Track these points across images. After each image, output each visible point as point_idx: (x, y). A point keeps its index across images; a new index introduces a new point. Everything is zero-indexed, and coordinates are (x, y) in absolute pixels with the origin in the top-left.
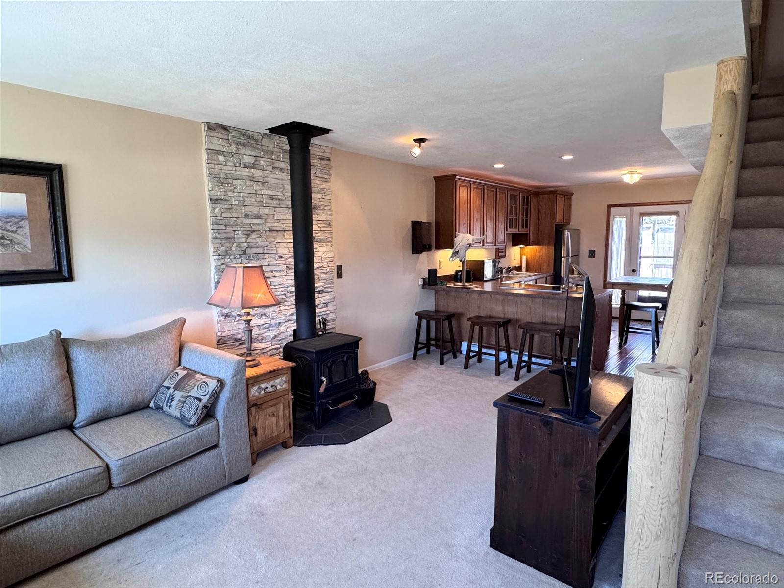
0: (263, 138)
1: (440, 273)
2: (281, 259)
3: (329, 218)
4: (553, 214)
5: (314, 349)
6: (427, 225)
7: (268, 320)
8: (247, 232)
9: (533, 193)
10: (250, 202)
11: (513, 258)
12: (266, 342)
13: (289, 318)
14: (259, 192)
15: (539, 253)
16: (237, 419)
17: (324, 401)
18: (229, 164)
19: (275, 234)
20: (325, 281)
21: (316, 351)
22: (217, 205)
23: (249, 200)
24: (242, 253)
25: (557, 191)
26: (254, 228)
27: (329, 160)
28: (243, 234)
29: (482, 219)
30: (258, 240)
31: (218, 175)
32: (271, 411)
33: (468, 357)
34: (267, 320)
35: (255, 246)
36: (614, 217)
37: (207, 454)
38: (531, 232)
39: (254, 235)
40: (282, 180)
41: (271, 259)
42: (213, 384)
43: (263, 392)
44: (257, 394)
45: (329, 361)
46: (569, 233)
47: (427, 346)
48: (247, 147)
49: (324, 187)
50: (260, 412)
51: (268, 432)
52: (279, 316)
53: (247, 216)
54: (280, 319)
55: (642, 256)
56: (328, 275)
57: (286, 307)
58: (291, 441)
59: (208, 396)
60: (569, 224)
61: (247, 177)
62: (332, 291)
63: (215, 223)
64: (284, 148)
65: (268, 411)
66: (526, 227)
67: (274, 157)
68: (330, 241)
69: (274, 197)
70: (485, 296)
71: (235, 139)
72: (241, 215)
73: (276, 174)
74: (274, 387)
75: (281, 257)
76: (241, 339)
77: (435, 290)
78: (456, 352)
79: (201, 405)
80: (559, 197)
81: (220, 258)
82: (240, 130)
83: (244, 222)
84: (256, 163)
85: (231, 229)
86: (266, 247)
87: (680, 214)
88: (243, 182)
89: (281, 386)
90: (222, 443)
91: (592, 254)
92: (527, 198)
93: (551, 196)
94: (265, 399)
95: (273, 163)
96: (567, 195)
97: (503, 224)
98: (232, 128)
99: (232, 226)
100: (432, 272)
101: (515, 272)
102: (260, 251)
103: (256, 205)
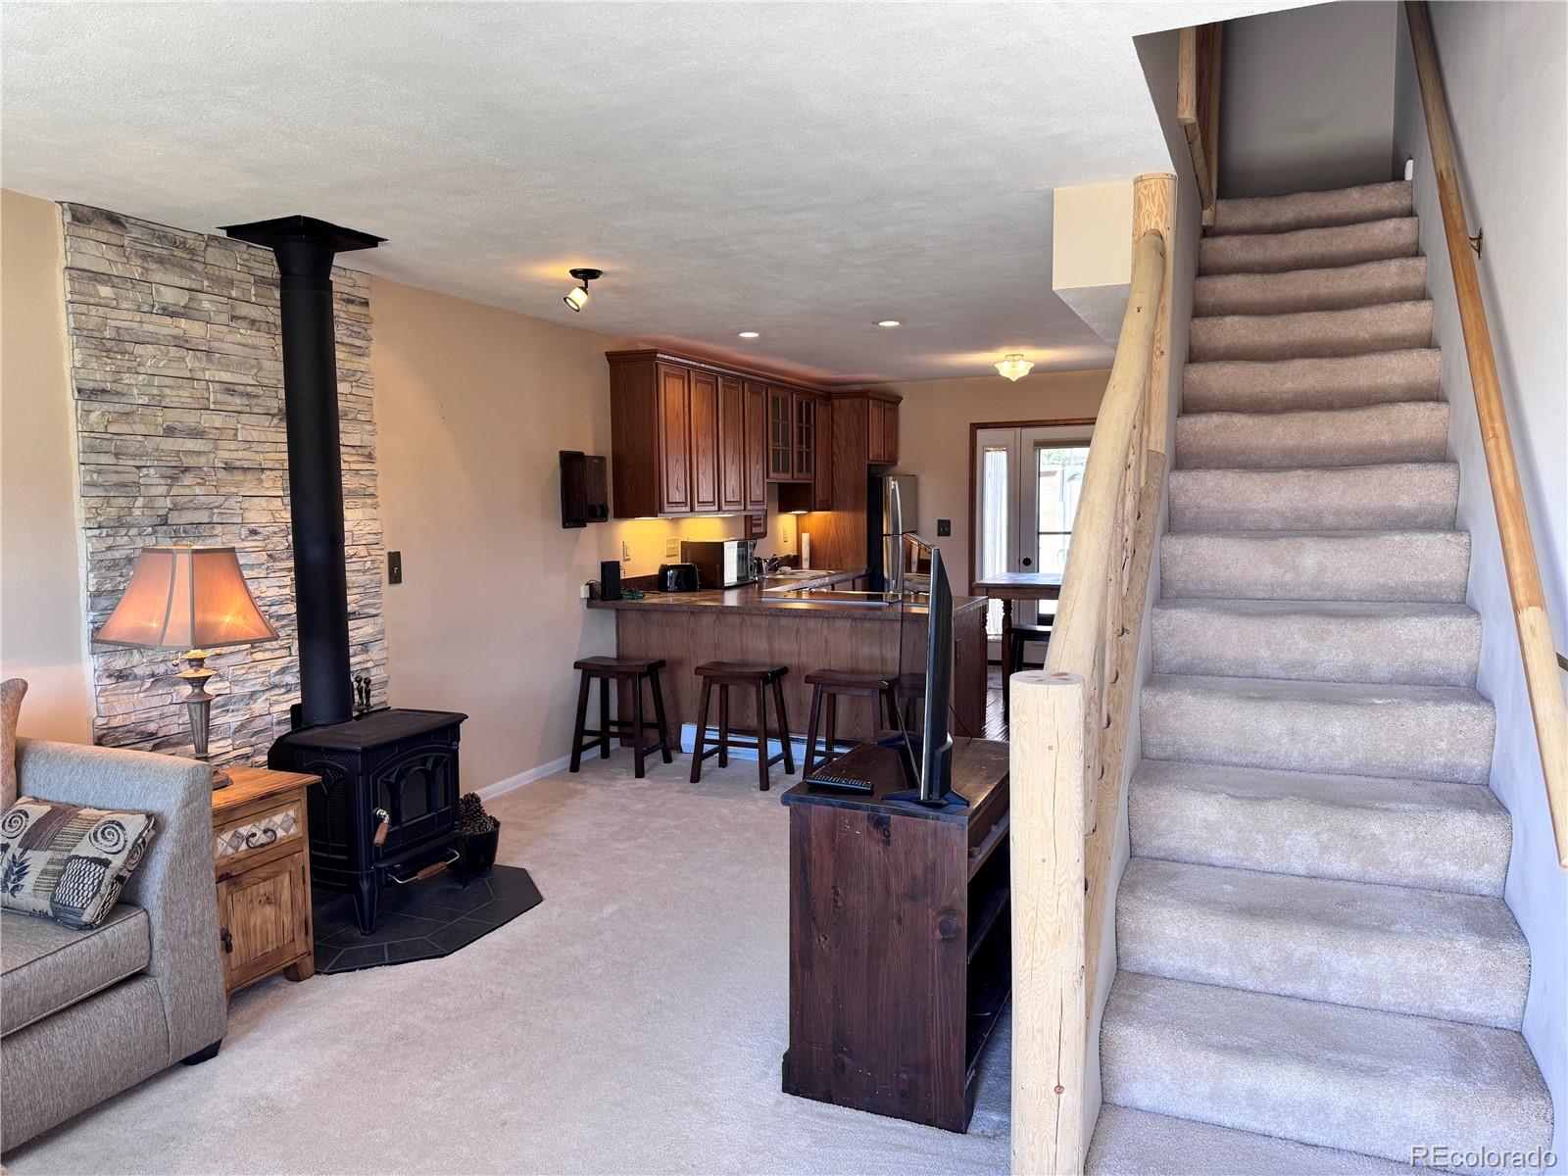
0: (207, 245)
1: (628, 572)
2: (255, 538)
3: (367, 440)
4: (861, 441)
5: (359, 743)
6: (596, 461)
7: (222, 687)
8: (170, 472)
9: (819, 396)
10: (177, 399)
11: (781, 539)
12: (219, 740)
13: (276, 680)
14: (198, 375)
15: (836, 527)
16: (193, 907)
17: (383, 865)
18: (125, 305)
19: (238, 476)
20: (362, 590)
21: (363, 749)
22: (96, 405)
23: (174, 393)
24: (158, 521)
25: (868, 392)
26: (188, 461)
27: (366, 304)
28: (161, 476)
29: (715, 449)
30: (198, 492)
31: (99, 331)
32: (262, 891)
33: (699, 756)
34: (220, 685)
35: (191, 505)
36: (985, 451)
37: (124, 991)
38: (819, 483)
39: (188, 479)
40: (255, 347)
41: (229, 536)
42: (135, 826)
43: (244, 847)
44: (230, 851)
45: (392, 773)
46: (896, 483)
47: (603, 739)
48: (168, 266)
49: (355, 366)
50: (237, 896)
51: (256, 943)
52: (250, 677)
53: (170, 432)
54: (254, 682)
55: (1041, 531)
56: (367, 577)
57: (268, 655)
58: (309, 962)
59: (126, 852)
60: (895, 463)
61: (168, 338)
62: (377, 615)
63: (89, 449)
64: (260, 273)
65: (255, 895)
66: (808, 470)
67: (234, 294)
68: (372, 495)
69: (236, 388)
70: (730, 619)
71: (139, 246)
72: (156, 429)
73: (241, 334)
74: (270, 833)
75: (254, 532)
76: (156, 733)
77: (617, 610)
78: (669, 748)
79: (109, 873)
80: (873, 405)
81: (104, 534)
82: (150, 225)
83: (162, 447)
84: (191, 305)
85: (132, 463)
86: (217, 508)
88: (160, 350)
89: (287, 830)
90: (161, 964)
91: (944, 528)
92: (808, 405)
93: (857, 401)
94: (249, 862)
95: (233, 308)
96: (889, 401)
97: (760, 462)
98: (132, 221)
99: (134, 456)
100: (610, 569)
101: (787, 569)
102: (202, 516)
103: (193, 406)
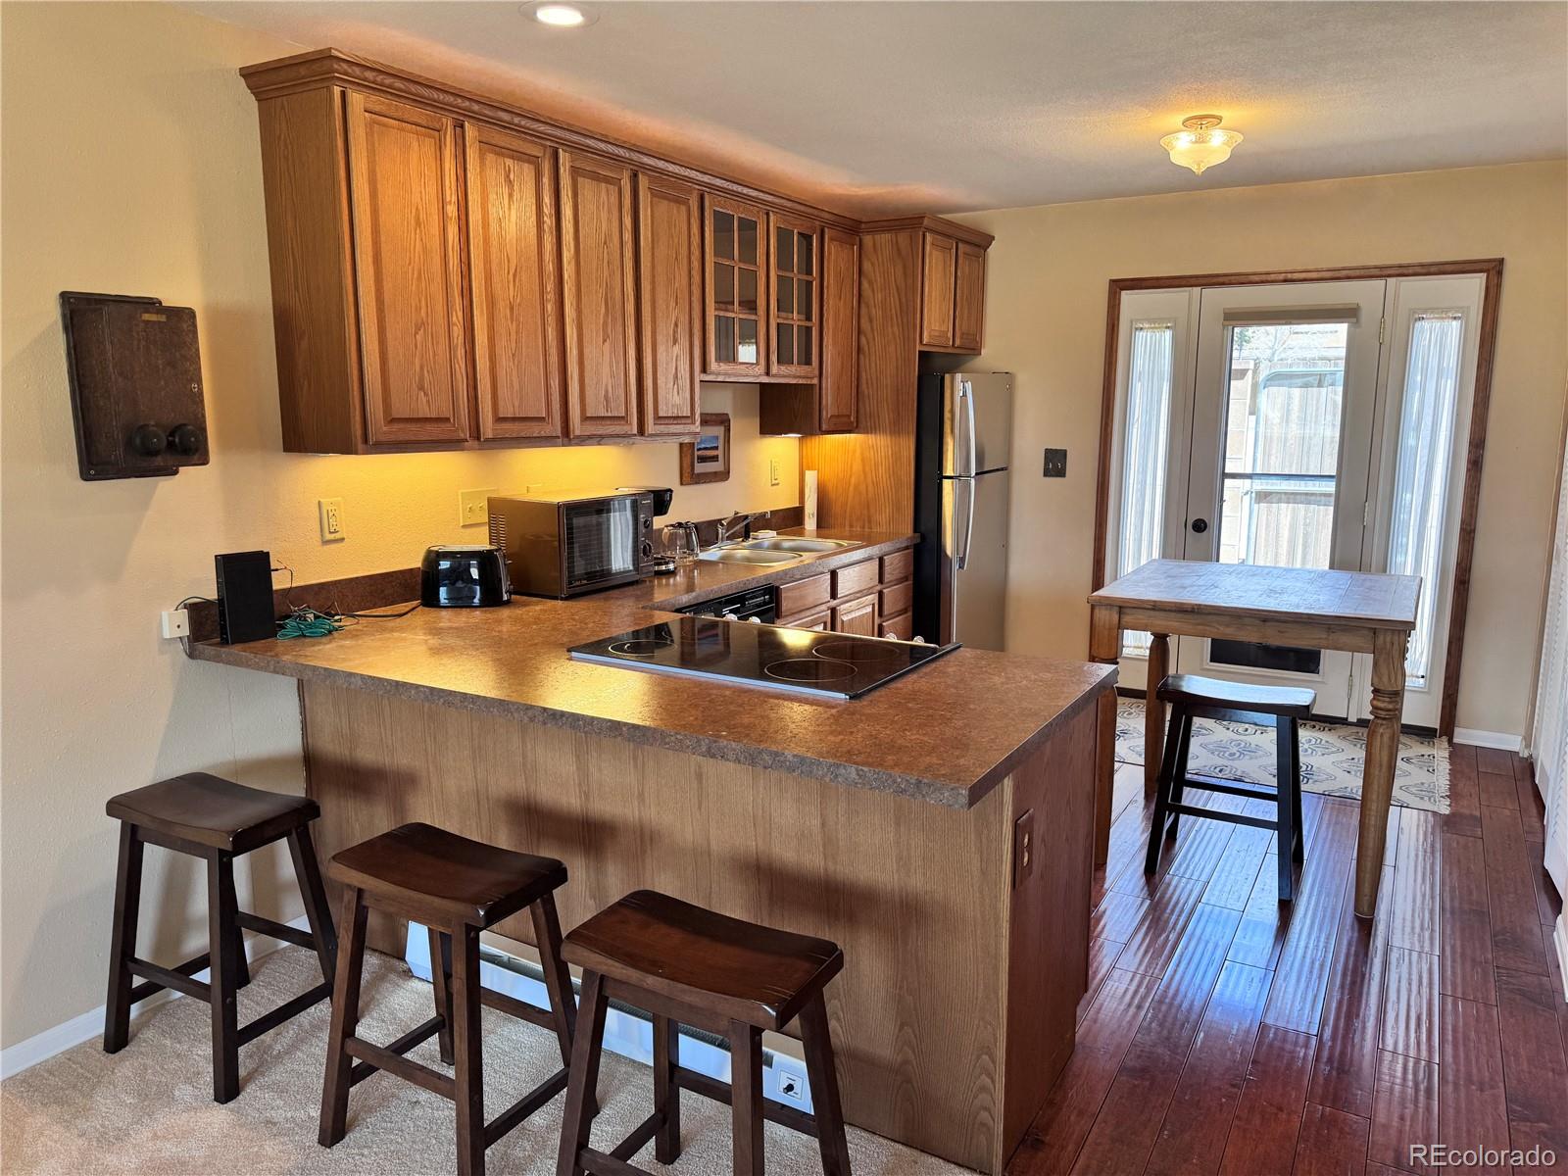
1: (298, 573)
4: (910, 310)
9: (833, 225)
11: (765, 479)
15: (863, 460)
25: (924, 218)
36: (1134, 329)
38: (828, 384)
46: (969, 385)
55: (1227, 471)
60: (974, 349)
66: (808, 362)
80: (934, 245)
87: (1364, 315)
91: (1055, 463)
92: (804, 240)
93: (903, 238)
96: (968, 241)
100: (247, 569)
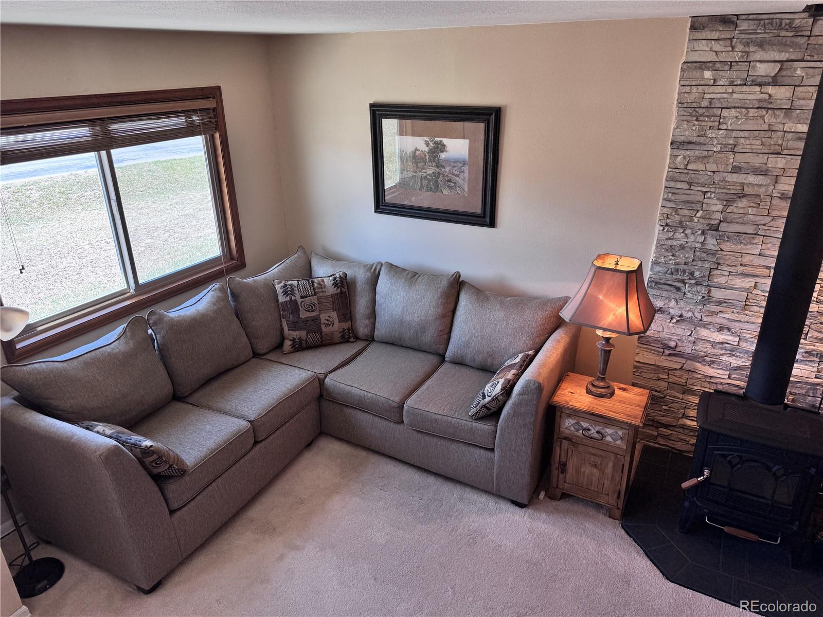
7: (733, 340)
8: (727, 197)
10: (749, 147)
12: (719, 369)
14: (777, 127)
18: (721, 82)
22: (682, 152)
24: (709, 227)
26: (748, 190)
28: (718, 199)
31: (696, 103)
32: (592, 459)
34: (730, 338)
39: (744, 203)
41: (769, 246)
48: (769, 46)
51: (584, 480)
53: (737, 170)
61: (754, 102)
63: (670, 179)
65: (587, 458)
71: (745, 36)
72: (725, 168)
79: (483, 402)
83: (728, 179)
85: (699, 189)
86: (764, 225)
88: (742, 111)
89: (615, 440)
94: (584, 441)
98: (742, 17)
99: (703, 185)
102: (750, 229)
103: (763, 151)
